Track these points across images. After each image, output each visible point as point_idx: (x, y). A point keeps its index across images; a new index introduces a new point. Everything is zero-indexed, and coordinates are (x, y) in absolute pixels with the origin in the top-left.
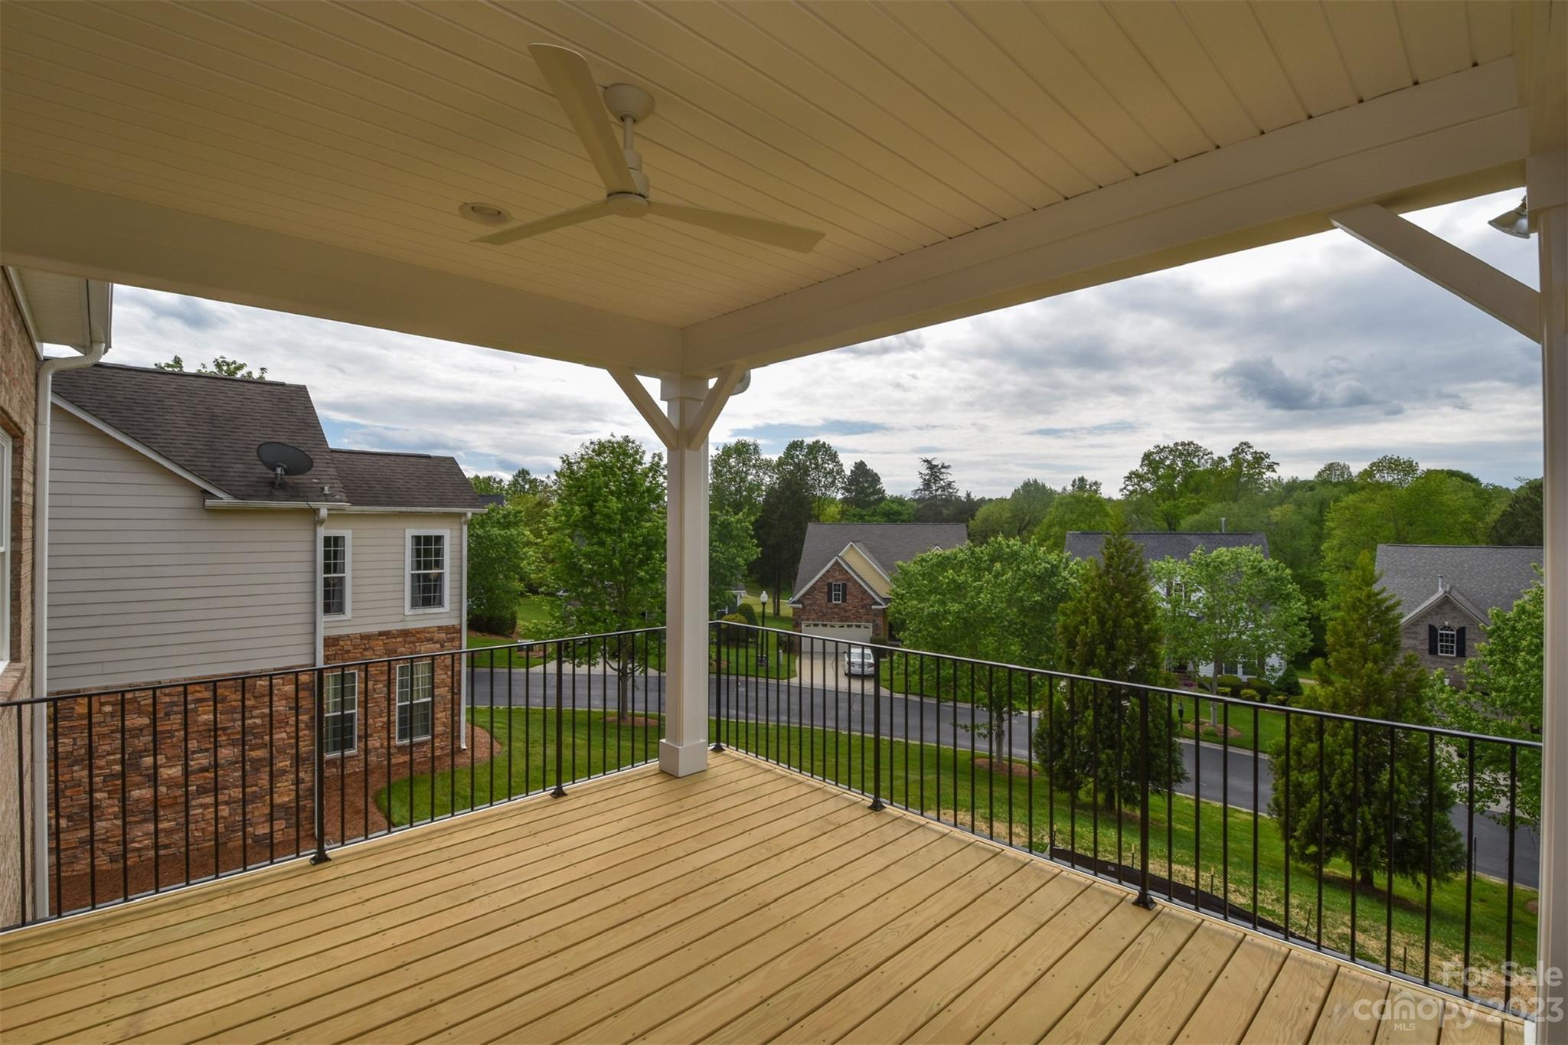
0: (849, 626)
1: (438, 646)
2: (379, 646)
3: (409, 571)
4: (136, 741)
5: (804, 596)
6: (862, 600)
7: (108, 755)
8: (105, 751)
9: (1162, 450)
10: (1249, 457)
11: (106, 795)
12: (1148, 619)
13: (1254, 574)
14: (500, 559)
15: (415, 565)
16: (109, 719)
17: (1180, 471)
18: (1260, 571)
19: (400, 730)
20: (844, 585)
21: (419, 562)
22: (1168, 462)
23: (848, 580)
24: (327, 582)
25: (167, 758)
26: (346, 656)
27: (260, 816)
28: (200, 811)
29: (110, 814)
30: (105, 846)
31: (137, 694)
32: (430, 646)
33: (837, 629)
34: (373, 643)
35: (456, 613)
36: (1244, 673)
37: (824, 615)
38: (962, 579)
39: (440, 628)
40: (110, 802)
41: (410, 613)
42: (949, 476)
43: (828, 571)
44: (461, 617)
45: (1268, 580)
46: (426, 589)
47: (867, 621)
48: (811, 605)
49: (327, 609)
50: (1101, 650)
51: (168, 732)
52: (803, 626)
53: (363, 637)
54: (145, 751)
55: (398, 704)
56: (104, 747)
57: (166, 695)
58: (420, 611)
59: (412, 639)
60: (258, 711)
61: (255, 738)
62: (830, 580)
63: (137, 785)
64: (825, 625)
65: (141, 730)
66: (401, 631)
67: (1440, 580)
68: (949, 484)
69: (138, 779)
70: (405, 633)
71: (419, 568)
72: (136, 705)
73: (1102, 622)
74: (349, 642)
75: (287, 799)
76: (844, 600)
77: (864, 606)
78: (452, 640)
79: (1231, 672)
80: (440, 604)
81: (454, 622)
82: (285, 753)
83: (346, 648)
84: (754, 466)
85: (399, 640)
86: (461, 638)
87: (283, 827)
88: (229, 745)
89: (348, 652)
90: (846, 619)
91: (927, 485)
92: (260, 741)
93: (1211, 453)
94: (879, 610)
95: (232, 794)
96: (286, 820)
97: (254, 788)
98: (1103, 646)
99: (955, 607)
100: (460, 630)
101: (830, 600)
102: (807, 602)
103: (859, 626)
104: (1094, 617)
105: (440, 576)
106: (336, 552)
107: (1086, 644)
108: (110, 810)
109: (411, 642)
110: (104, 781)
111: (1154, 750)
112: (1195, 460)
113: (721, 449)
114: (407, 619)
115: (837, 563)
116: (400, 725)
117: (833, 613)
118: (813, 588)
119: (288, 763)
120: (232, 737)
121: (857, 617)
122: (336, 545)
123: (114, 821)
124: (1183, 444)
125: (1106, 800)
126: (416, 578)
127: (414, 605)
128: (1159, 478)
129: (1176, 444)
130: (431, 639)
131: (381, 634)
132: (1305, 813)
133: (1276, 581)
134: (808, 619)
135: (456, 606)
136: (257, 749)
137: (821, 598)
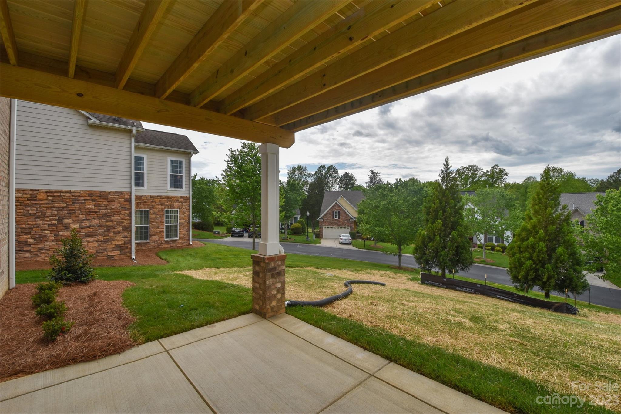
0: (341, 228)
1: (181, 203)
2: (158, 201)
3: (169, 173)
4: (61, 213)
5: (323, 216)
6: (346, 217)
7: (50, 216)
8: (49, 215)
9: (464, 168)
10: (498, 170)
11: (49, 232)
12: (459, 202)
13: (500, 198)
14: (207, 197)
15: (171, 172)
16: (50, 202)
17: (470, 177)
18: (503, 196)
19: (166, 235)
20: (339, 212)
21: (173, 170)
22: (466, 173)
23: (340, 210)
24: (136, 174)
25: (73, 220)
26: (145, 203)
27: (110, 248)
28: (86, 243)
29: (51, 240)
30: (49, 252)
31: (62, 194)
32: (177, 203)
33: (336, 229)
34: (155, 200)
35: (188, 192)
36: (496, 242)
37: (331, 224)
38: (385, 192)
39: (181, 197)
40: (51, 235)
41: (170, 189)
42: (379, 177)
43: (333, 206)
44: (189, 193)
45: (506, 200)
46: (176, 181)
47: (348, 226)
48: (326, 220)
49: (137, 185)
50: (440, 213)
51: (74, 210)
52: (323, 228)
53: (152, 197)
54: (65, 217)
55: (165, 224)
56: (48, 213)
57: (73, 196)
58: (174, 189)
59: (170, 200)
60: (109, 207)
61: (108, 217)
62: (334, 210)
63: (61, 230)
64: (332, 228)
65: (63, 208)
66: (166, 196)
67: (573, 205)
68: (380, 180)
69: (62, 227)
70: (168, 197)
71: (173, 173)
72: (61, 198)
73: (441, 203)
74: (146, 198)
75: (120, 243)
76: (339, 218)
77: (347, 220)
78: (186, 202)
79: (491, 242)
80: (181, 187)
81: (187, 195)
82: (120, 225)
83: (145, 200)
84: (305, 175)
85: (165, 199)
86: (189, 201)
87: (119, 254)
88: (98, 219)
89: (146, 202)
90: (340, 225)
91: (371, 180)
92: (110, 219)
93: (483, 169)
94: (352, 221)
95: (99, 238)
96: (120, 251)
97: (108, 237)
98: (441, 212)
99: (383, 203)
100: (189, 198)
101: (333, 218)
102: (325, 219)
103: (345, 228)
104: (438, 200)
105: (181, 176)
106: (141, 163)
107: (435, 211)
108: (51, 238)
109: (170, 201)
110: (49, 227)
111: (461, 251)
112: (476, 172)
113: (291, 168)
114: (169, 192)
115: (336, 203)
116: (166, 233)
117: (335, 223)
118: (327, 213)
119: (121, 229)
120: (99, 216)
121: (344, 224)
122: (141, 160)
123: (53, 243)
124: (472, 166)
125: (442, 273)
126: (172, 176)
127: (171, 187)
128: (462, 179)
129: (469, 166)
130: (178, 201)
131: (158, 196)
132: (523, 269)
133: (509, 200)
134: (325, 225)
135: (188, 189)
136: (109, 222)
137: (330, 217)
